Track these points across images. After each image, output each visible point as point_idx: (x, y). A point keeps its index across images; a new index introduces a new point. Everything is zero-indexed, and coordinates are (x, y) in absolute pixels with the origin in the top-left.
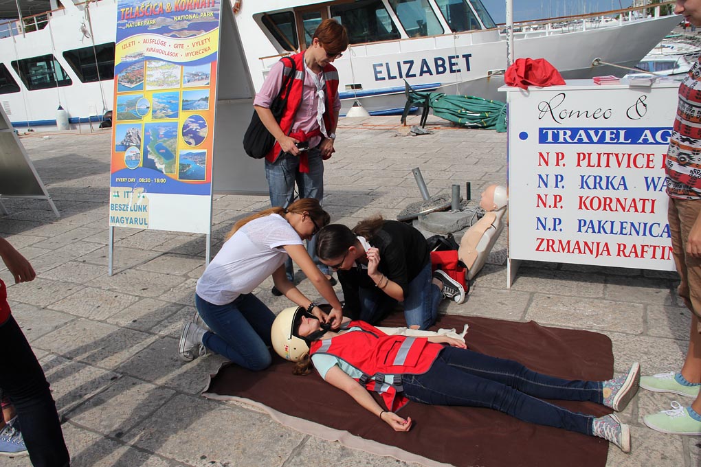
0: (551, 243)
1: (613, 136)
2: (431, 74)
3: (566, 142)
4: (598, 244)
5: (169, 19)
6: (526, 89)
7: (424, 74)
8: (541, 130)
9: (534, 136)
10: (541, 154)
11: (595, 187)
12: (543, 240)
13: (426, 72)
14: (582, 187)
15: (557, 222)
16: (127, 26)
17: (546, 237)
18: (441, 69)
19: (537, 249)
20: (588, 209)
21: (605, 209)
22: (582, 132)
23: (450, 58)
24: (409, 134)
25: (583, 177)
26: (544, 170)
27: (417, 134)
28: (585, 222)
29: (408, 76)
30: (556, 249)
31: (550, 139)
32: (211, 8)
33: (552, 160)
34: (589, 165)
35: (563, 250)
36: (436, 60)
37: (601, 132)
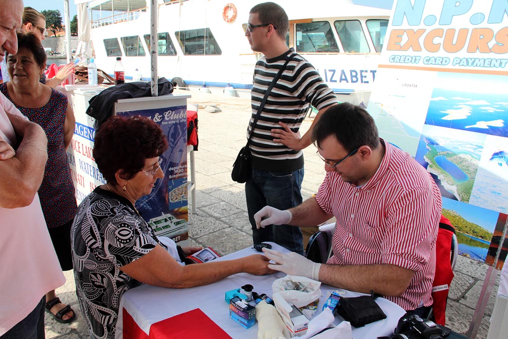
2: (347, 82)
7: (342, 81)
13: (344, 80)
18: (354, 79)
23: (362, 71)
29: (331, 81)
36: (351, 71)
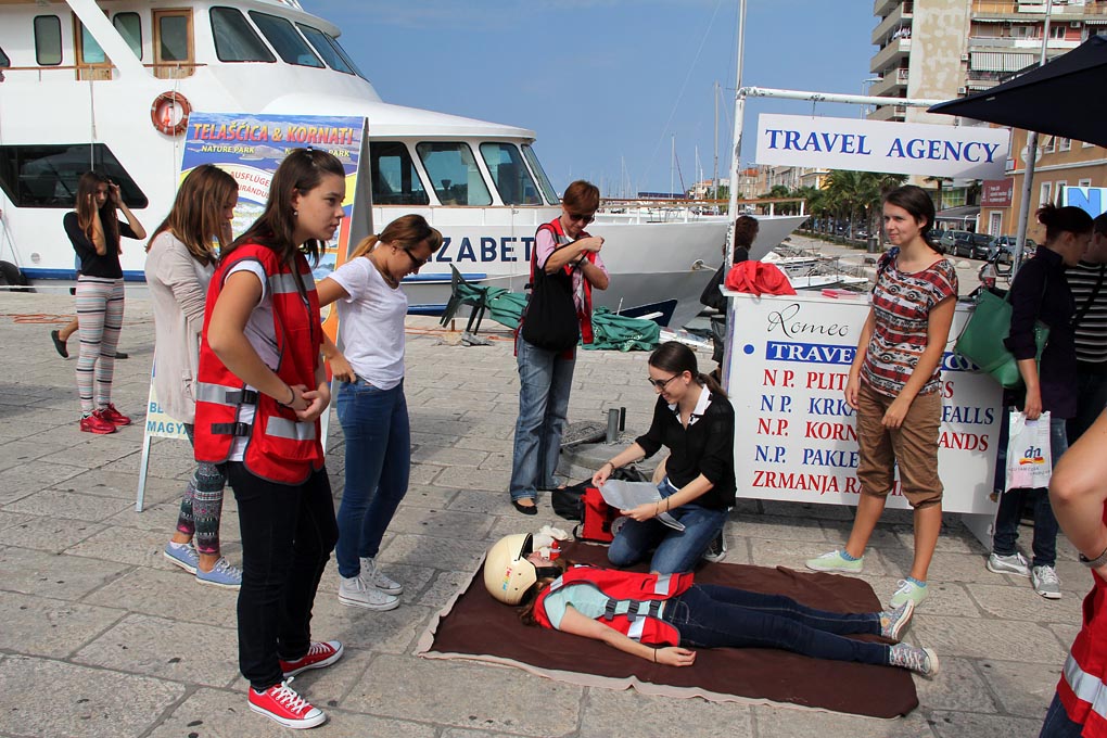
0: (771, 477)
1: (849, 356)
2: (474, 260)
3: (797, 360)
4: (825, 478)
5: (276, 151)
6: (759, 296)
7: (463, 259)
8: (770, 343)
9: (761, 350)
10: (767, 372)
11: (825, 413)
12: (762, 473)
13: (466, 256)
14: (811, 412)
15: (780, 451)
16: (204, 149)
17: (766, 470)
18: (489, 255)
19: (755, 485)
20: (815, 436)
21: (835, 437)
22: (815, 349)
23: (504, 240)
24: (459, 343)
25: (813, 400)
26: (769, 390)
27: (472, 344)
28: (812, 451)
29: (439, 259)
30: (777, 485)
31: (779, 355)
32: (346, 145)
33: (780, 379)
34: (820, 387)
35: (785, 485)
36: (483, 241)
37: (835, 350)
